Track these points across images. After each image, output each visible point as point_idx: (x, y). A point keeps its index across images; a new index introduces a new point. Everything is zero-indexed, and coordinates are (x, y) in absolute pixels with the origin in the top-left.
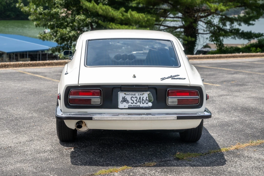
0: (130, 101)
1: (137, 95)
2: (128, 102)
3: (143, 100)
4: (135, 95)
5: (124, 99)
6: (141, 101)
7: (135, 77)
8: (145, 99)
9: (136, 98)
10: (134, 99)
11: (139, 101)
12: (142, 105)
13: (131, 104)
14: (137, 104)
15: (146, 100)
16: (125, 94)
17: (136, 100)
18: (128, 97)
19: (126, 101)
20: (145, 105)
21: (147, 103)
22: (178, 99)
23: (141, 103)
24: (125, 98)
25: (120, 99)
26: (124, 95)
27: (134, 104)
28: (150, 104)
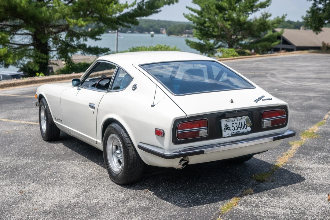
0: (232, 128)
1: (237, 120)
2: (230, 129)
3: (242, 125)
4: (235, 121)
5: (227, 127)
6: (241, 127)
7: (232, 101)
8: (243, 124)
9: (236, 124)
10: (235, 125)
11: (239, 127)
12: (242, 131)
13: (233, 131)
14: (238, 131)
15: (245, 125)
16: (226, 121)
17: (236, 126)
18: (229, 124)
19: (229, 129)
20: (245, 130)
21: (246, 128)
22: (271, 120)
23: (241, 128)
24: (227, 125)
25: (223, 127)
26: (226, 123)
27: (235, 131)
28: (249, 129)
